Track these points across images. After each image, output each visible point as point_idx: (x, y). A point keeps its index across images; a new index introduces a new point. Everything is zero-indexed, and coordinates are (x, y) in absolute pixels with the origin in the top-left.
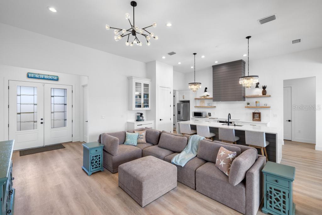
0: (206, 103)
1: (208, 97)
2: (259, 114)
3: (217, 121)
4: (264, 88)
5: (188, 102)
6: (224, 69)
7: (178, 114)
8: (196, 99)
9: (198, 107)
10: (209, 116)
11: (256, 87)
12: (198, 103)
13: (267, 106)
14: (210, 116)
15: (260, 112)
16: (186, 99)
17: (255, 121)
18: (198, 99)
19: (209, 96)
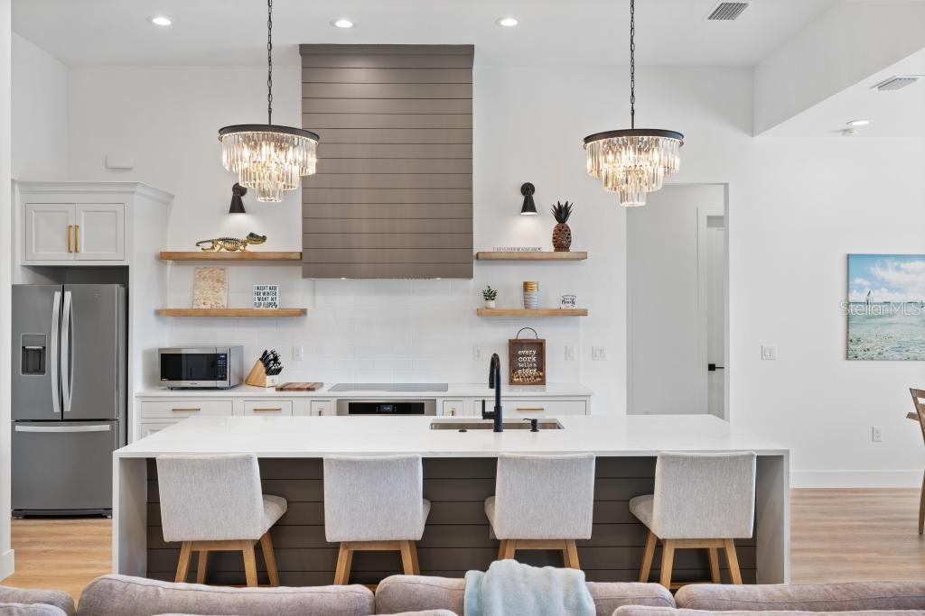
0: (238, 289)
1: (251, 248)
2: (539, 346)
3: (333, 405)
4: (562, 213)
5: (119, 275)
6: (358, 80)
7: (26, 370)
8: (164, 257)
9: (179, 314)
10: (270, 372)
11: (525, 209)
12: (183, 289)
13: (576, 307)
14: (278, 371)
15: (540, 337)
16: (89, 256)
17: (518, 383)
18: (179, 258)
19: (264, 239)
